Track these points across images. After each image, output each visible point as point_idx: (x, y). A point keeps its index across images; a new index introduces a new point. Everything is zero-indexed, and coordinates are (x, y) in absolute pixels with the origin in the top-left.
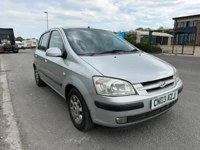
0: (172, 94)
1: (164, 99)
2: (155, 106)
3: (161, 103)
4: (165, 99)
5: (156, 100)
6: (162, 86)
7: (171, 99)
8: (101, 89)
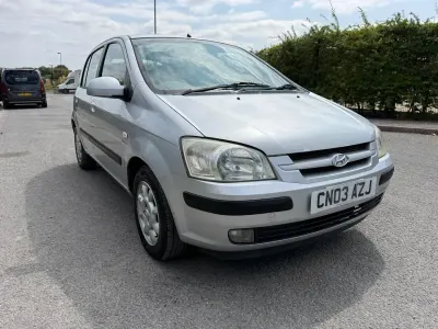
0: (363, 183)
1: (343, 193)
2: (319, 207)
3: (335, 202)
4: (346, 194)
5: (323, 194)
6: (340, 165)
7: (360, 195)
8: (198, 167)
